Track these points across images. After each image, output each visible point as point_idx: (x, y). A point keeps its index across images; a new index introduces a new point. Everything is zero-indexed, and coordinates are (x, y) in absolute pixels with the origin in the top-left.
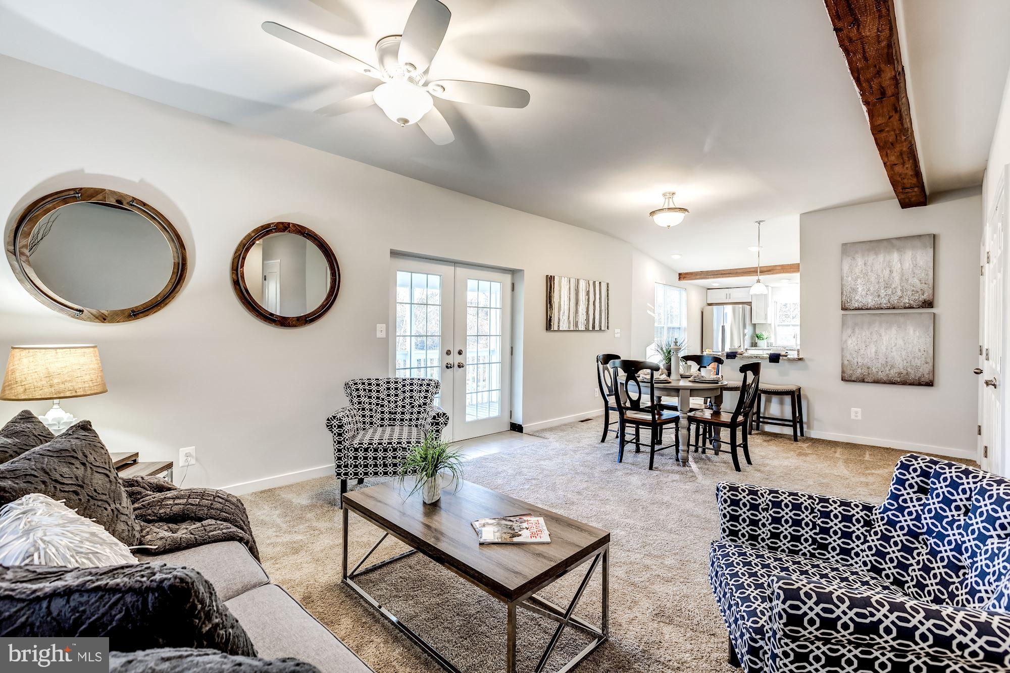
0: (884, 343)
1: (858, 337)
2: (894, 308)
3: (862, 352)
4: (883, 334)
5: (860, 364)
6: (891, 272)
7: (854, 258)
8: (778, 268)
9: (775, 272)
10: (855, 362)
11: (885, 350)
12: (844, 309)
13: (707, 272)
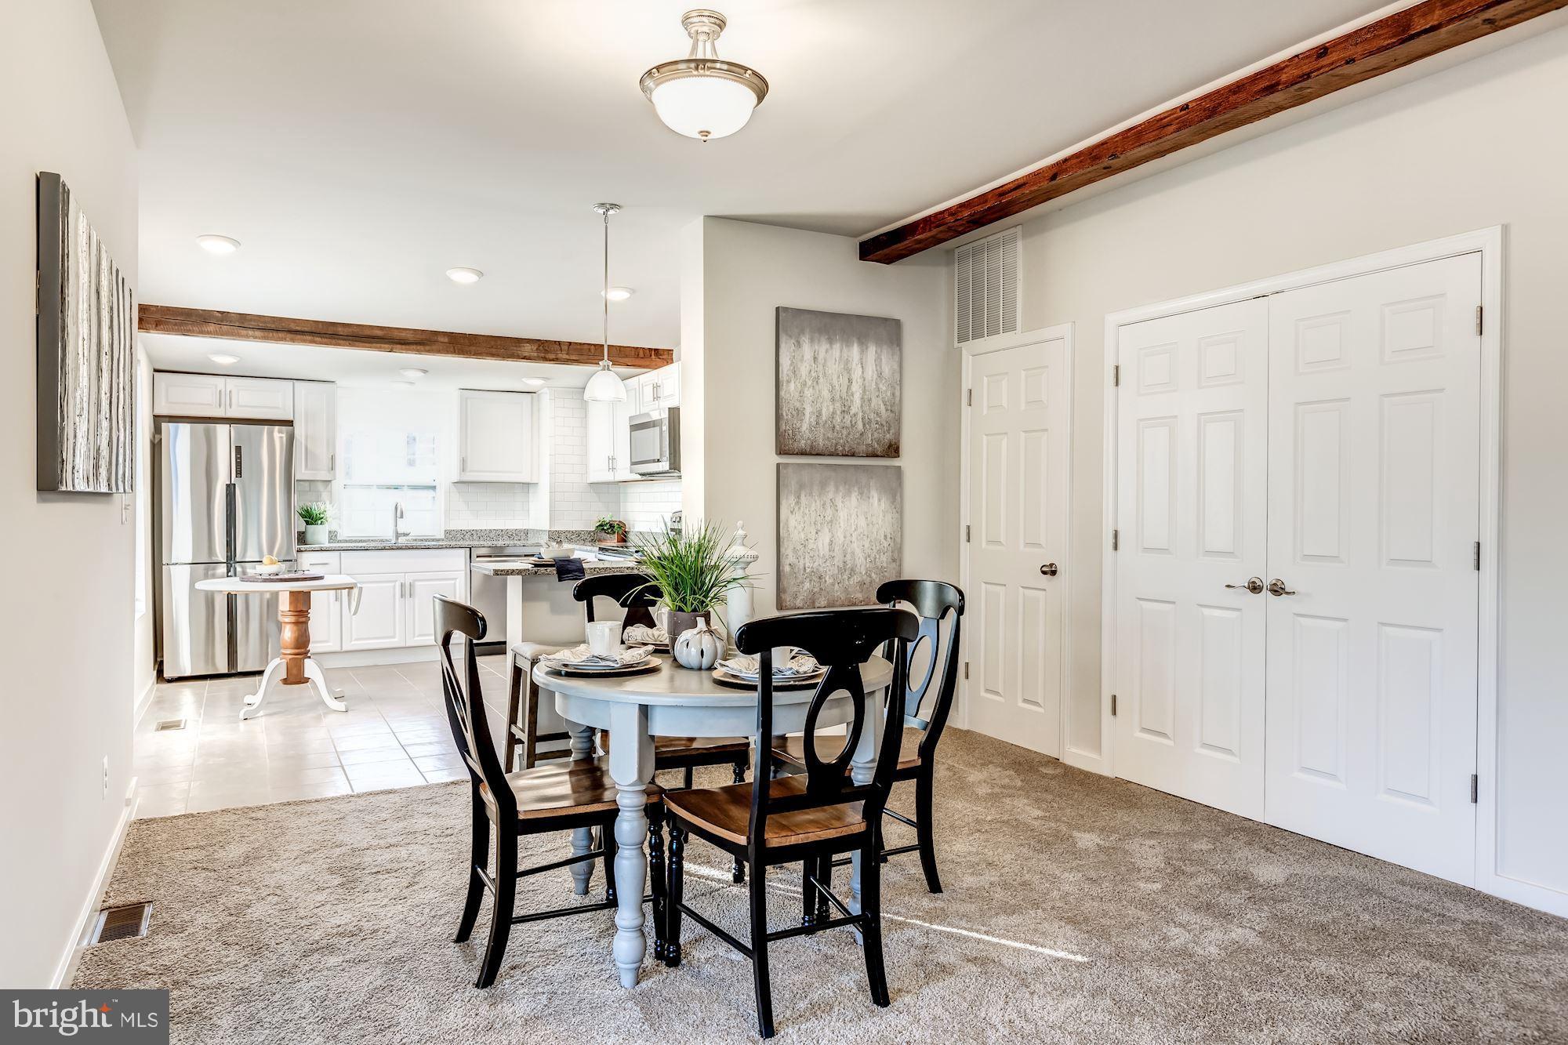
0: (842, 525)
1: (804, 514)
2: (853, 455)
3: (811, 546)
4: (840, 505)
5: (808, 570)
6: (850, 381)
7: (798, 342)
8: (441, 339)
9: (434, 347)
10: (802, 567)
11: (842, 539)
12: (782, 450)
13: (243, 317)
